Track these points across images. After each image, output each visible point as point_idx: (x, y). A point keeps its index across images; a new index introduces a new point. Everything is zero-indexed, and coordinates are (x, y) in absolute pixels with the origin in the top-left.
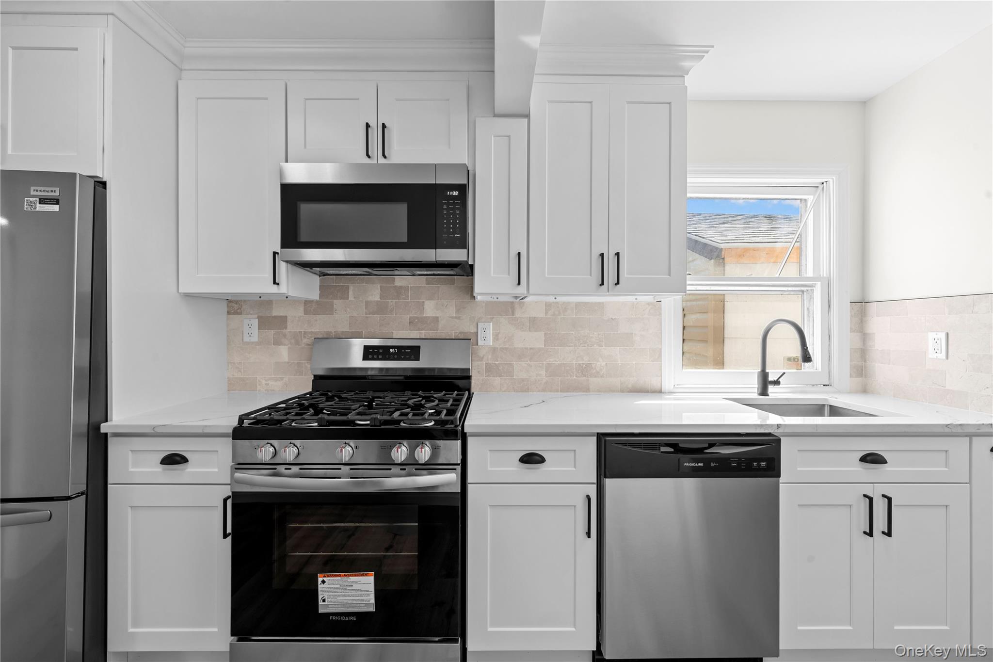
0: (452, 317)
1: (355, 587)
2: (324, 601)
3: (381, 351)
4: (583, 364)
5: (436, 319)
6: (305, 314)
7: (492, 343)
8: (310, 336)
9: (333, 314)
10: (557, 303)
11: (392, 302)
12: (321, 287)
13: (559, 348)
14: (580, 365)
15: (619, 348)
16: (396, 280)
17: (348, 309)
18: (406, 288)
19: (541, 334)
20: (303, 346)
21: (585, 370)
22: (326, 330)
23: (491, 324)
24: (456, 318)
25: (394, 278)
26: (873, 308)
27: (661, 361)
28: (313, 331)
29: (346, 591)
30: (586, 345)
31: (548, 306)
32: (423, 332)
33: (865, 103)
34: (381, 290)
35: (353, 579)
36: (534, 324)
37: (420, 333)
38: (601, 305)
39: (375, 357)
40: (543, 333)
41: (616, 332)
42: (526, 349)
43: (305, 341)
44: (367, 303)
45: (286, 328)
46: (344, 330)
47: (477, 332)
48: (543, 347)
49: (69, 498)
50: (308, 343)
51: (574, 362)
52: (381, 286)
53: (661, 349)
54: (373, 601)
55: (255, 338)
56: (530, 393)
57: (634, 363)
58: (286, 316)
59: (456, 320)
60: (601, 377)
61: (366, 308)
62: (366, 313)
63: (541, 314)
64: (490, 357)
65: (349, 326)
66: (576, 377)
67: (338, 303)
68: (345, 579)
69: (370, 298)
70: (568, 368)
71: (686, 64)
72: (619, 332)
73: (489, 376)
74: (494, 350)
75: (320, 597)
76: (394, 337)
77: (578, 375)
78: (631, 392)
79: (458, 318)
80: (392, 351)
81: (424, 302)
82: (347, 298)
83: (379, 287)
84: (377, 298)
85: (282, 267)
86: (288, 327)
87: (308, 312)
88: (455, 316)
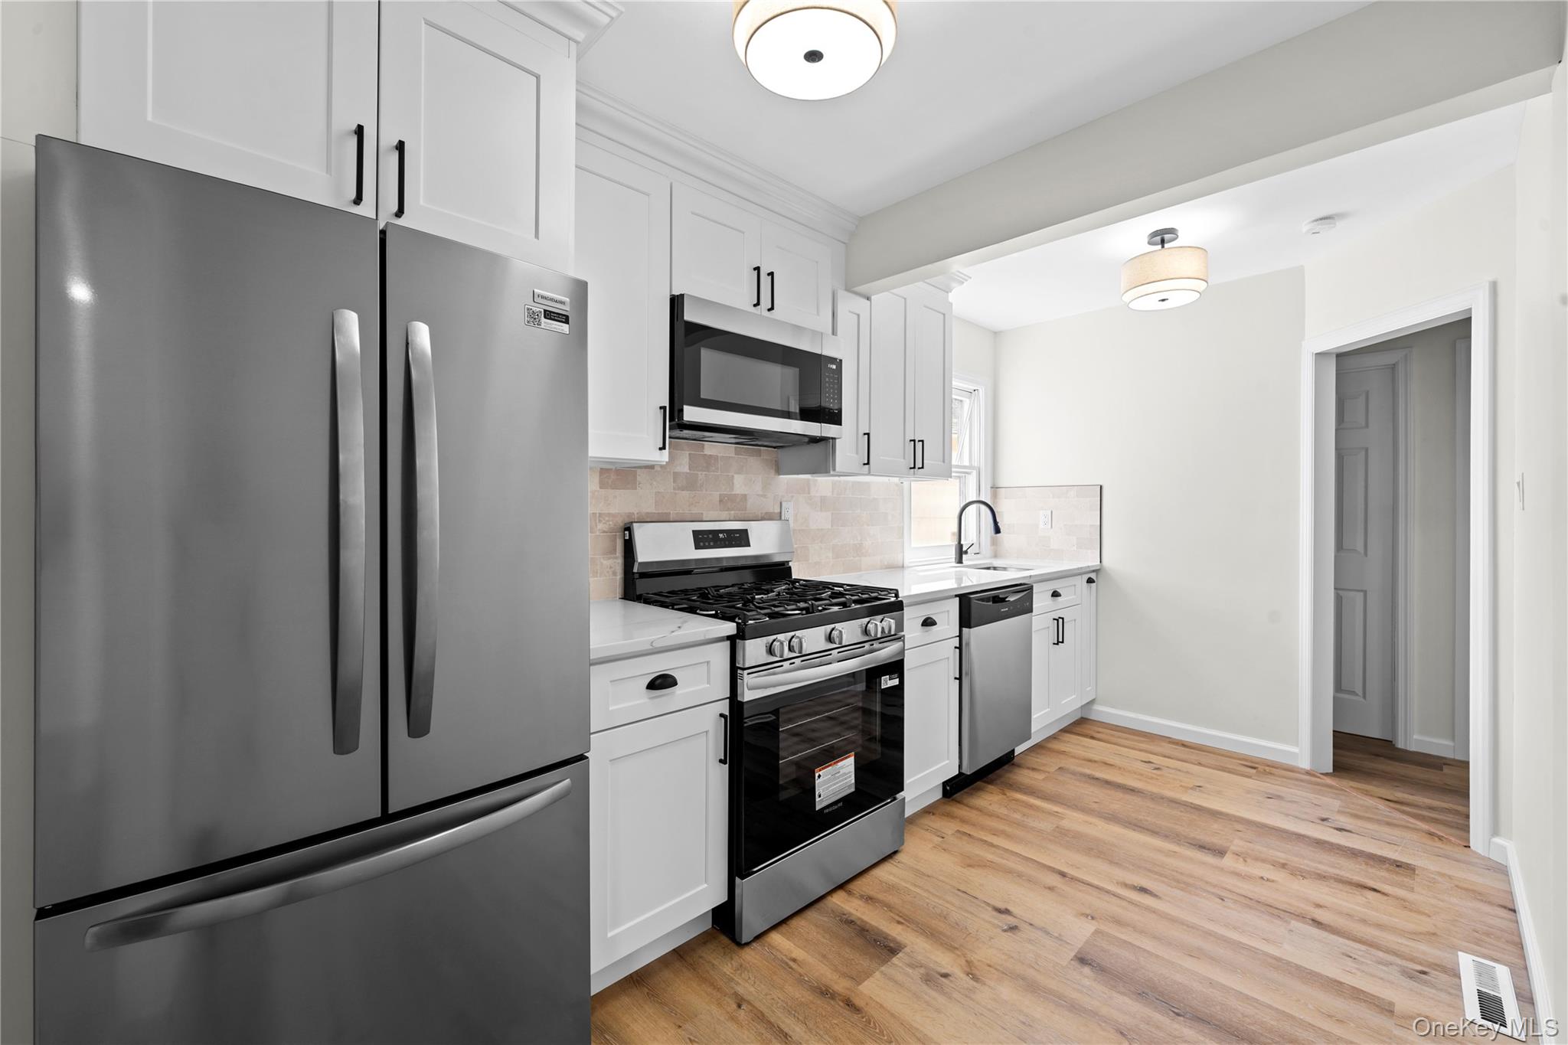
0: (758, 495)
1: (842, 772)
2: (820, 796)
3: (710, 536)
4: (857, 544)
5: (744, 497)
6: (601, 488)
7: (793, 524)
8: (607, 519)
9: (636, 489)
10: (840, 481)
11: (701, 475)
13: (842, 527)
14: (855, 545)
15: (879, 527)
16: (706, 447)
17: (655, 483)
18: (716, 458)
19: (829, 515)
20: (598, 533)
22: (627, 511)
23: (791, 503)
24: (762, 496)
25: (704, 445)
26: (1002, 492)
28: (611, 512)
29: (835, 779)
30: (859, 525)
31: (834, 484)
32: (733, 512)
33: (995, 333)
34: (690, 459)
35: (841, 764)
36: (824, 503)
37: (730, 514)
39: (707, 544)
40: (830, 513)
42: (818, 530)
43: (600, 526)
46: (649, 510)
47: (781, 513)
48: (831, 527)
50: (605, 529)
51: (851, 542)
52: (690, 454)
54: (853, 781)
57: (888, 541)
59: (762, 498)
61: (674, 482)
62: (674, 489)
65: (656, 505)
68: (835, 767)
69: (678, 469)
70: (847, 549)
71: (954, 284)
72: (879, 512)
75: (817, 793)
77: (854, 555)
79: (764, 496)
80: (721, 535)
81: (733, 476)
83: (687, 455)
84: (686, 469)
87: (602, 485)
88: (761, 493)
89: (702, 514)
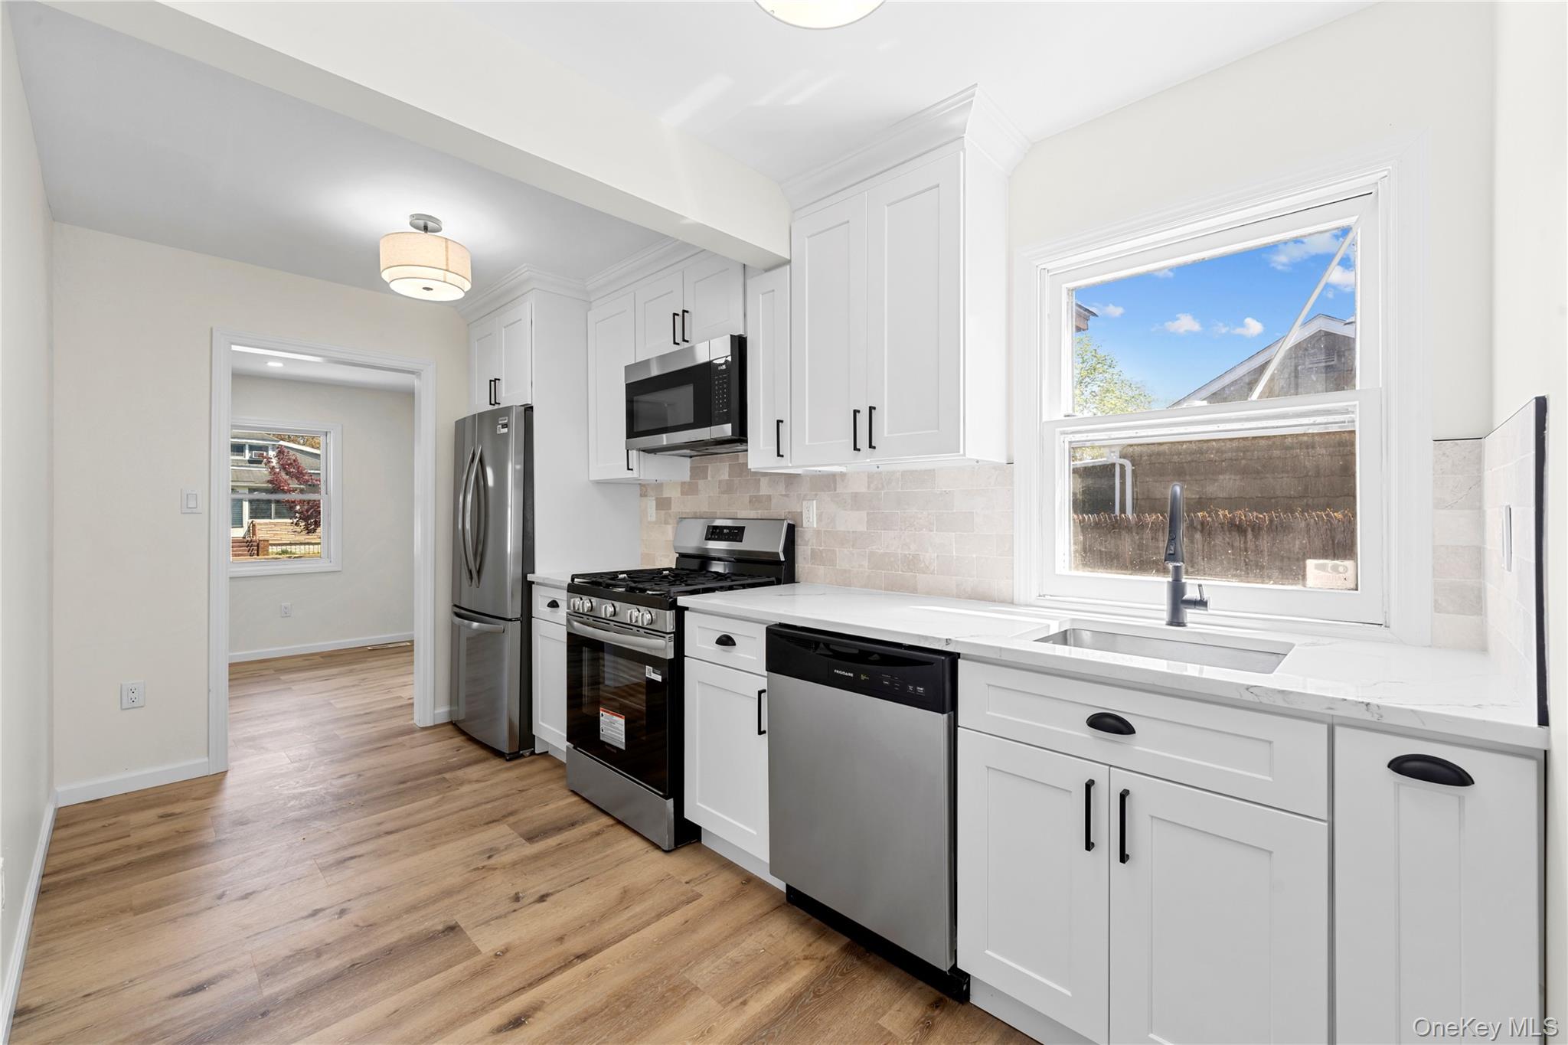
0: (782, 495)
1: (616, 725)
2: (603, 731)
3: (718, 531)
4: (910, 554)
5: (769, 498)
6: (682, 495)
7: (817, 523)
8: (680, 515)
9: (695, 494)
10: (880, 473)
11: (737, 481)
12: (692, 469)
13: (883, 531)
14: (905, 555)
15: (954, 533)
16: (740, 456)
17: (705, 489)
19: (863, 514)
21: (912, 562)
22: (694, 509)
23: (815, 502)
27: (1013, 556)
28: (687, 510)
29: (612, 726)
30: (913, 529)
31: (871, 477)
32: (759, 511)
34: (729, 468)
35: (615, 718)
36: (856, 500)
37: (757, 513)
38: (931, 474)
39: (713, 537)
40: (865, 512)
41: (950, 512)
42: (849, 532)
43: (678, 520)
44: (720, 482)
45: (670, 509)
47: (802, 512)
48: (866, 530)
49: (510, 620)
51: (899, 551)
53: (1013, 536)
54: (624, 741)
55: (653, 519)
56: (852, 588)
57: (974, 556)
58: (670, 498)
59: (785, 498)
60: (931, 574)
61: (718, 487)
62: (719, 492)
63: (862, 489)
64: (814, 541)
66: (902, 571)
67: (701, 482)
68: (612, 716)
70: (892, 559)
72: (955, 511)
73: (813, 564)
74: (818, 532)
75: (601, 726)
76: (739, 517)
77: (904, 570)
78: (970, 599)
79: (786, 495)
80: (725, 531)
81: (759, 480)
82: (707, 478)
83: (728, 465)
84: (727, 477)
85: (633, 454)
86: (673, 507)
87: (683, 493)
88: (784, 493)
89: (736, 513)
